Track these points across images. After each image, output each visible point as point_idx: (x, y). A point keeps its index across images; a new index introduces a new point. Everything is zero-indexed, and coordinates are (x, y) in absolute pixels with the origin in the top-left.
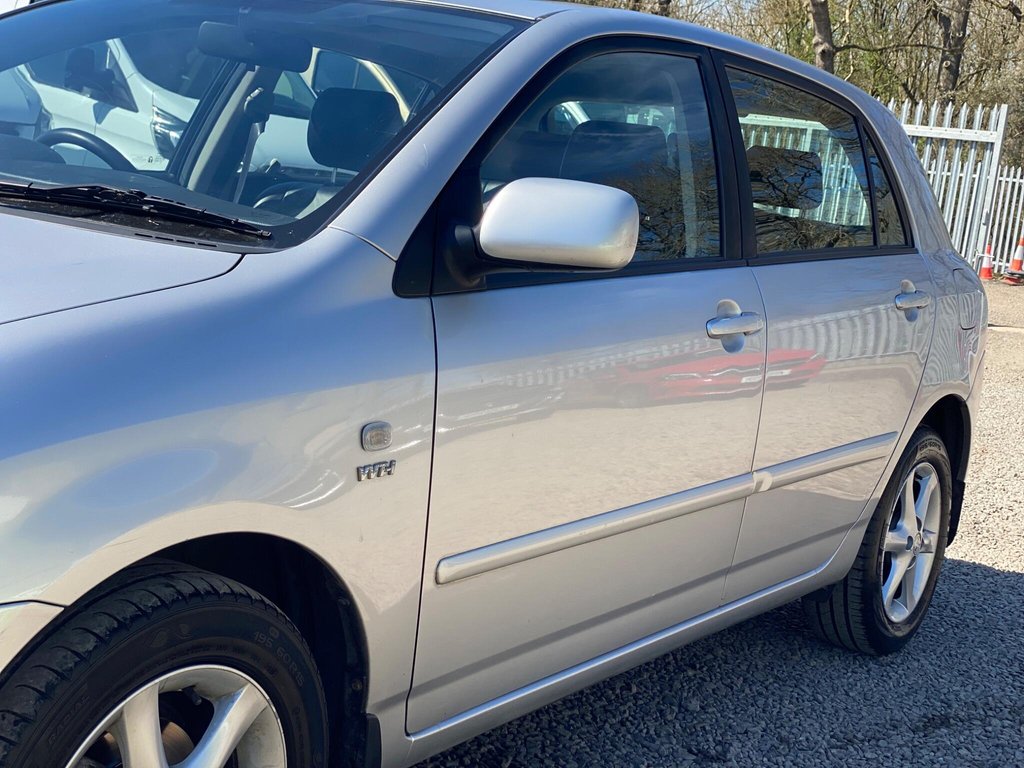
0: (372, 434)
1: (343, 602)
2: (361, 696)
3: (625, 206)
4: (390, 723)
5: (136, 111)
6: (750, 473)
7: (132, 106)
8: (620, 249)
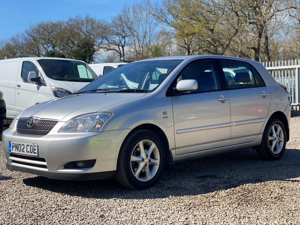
0: (165, 113)
1: (164, 134)
2: (168, 147)
3: (195, 82)
4: (173, 152)
5: (46, 86)
6: (230, 123)
7: (45, 85)
8: (195, 87)
